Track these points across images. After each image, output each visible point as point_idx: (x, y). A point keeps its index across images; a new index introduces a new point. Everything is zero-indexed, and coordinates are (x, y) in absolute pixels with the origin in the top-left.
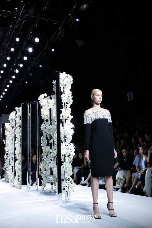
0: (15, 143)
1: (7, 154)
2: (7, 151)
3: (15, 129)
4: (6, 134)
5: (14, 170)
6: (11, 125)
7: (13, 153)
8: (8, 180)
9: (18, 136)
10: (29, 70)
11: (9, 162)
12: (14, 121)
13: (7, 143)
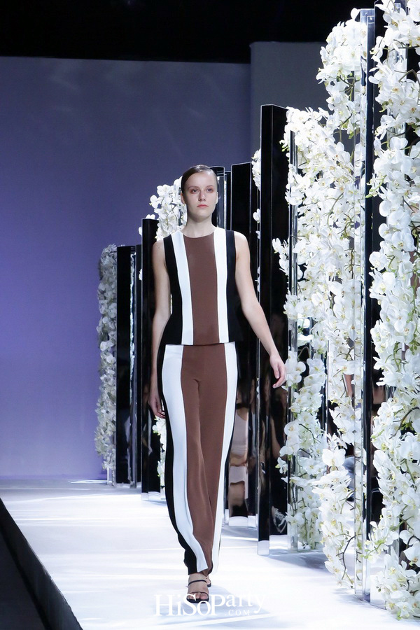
0: (369, 266)
1: (304, 354)
2: (307, 324)
3: (371, 158)
4: (292, 199)
5: (361, 477)
6: (335, 122)
7: (351, 343)
8: (315, 546)
9: (396, 206)
11: (324, 416)
12: (364, 89)
13: (300, 262)
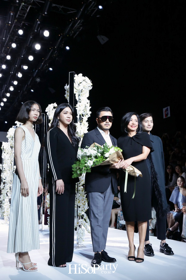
2: (5, 178)
4: (3, 157)
6: (10, 144)
7: (11, 181)
10: (36, 73)
13: (4, 168)
